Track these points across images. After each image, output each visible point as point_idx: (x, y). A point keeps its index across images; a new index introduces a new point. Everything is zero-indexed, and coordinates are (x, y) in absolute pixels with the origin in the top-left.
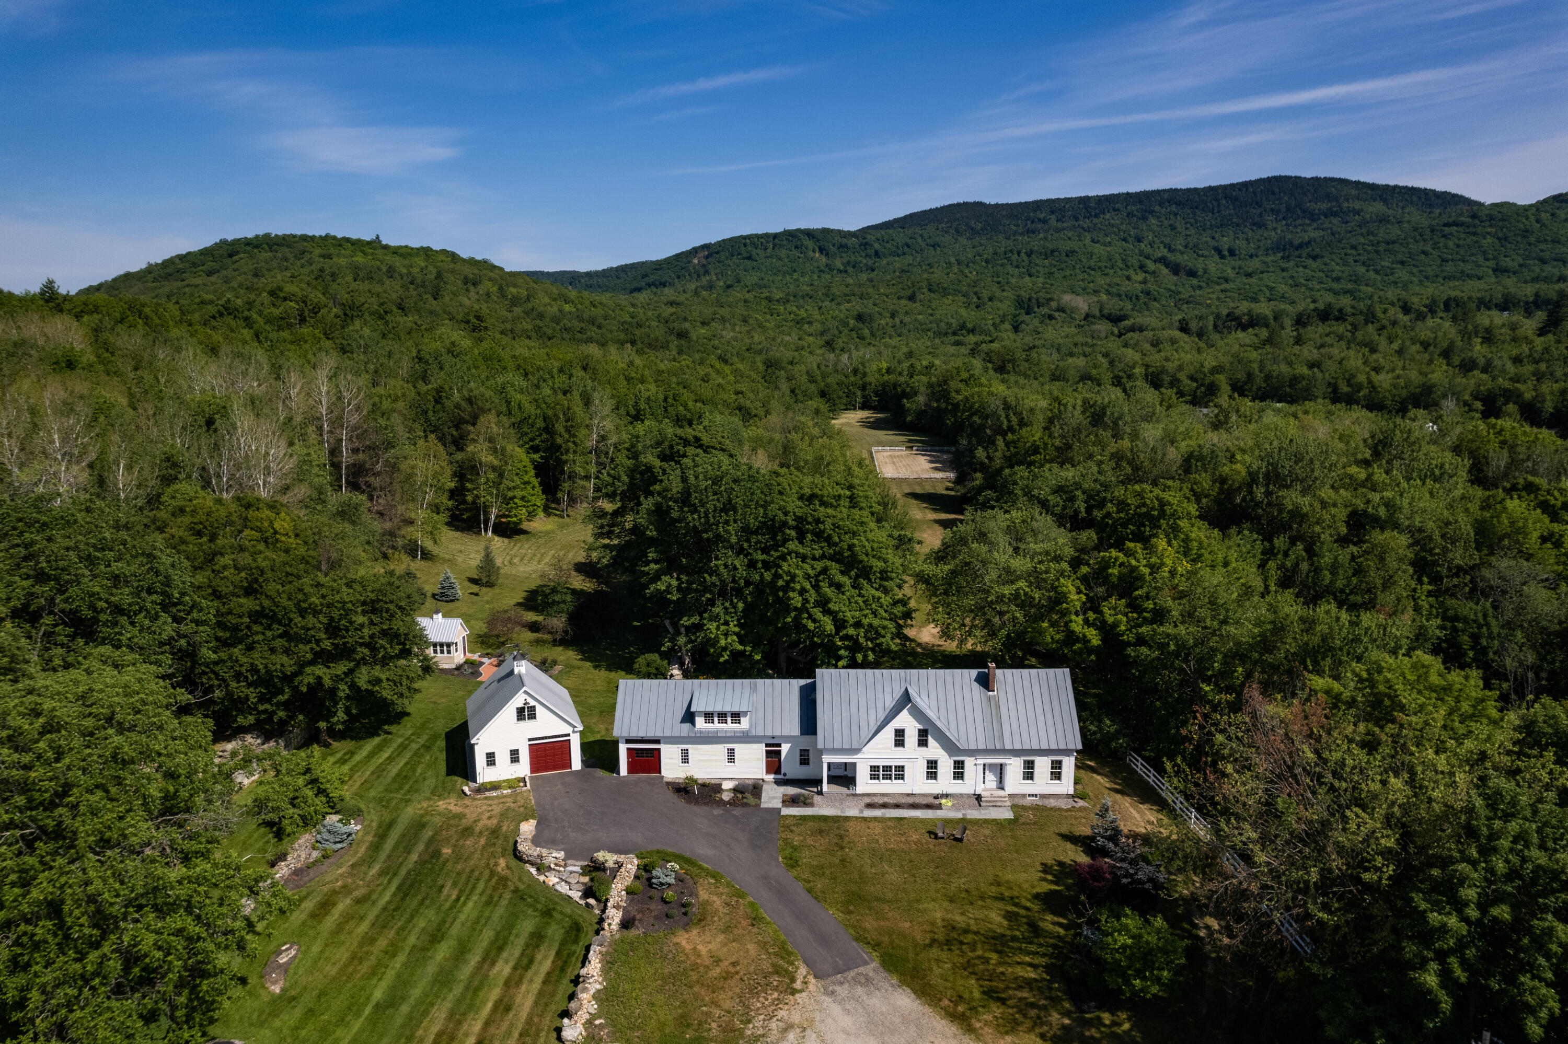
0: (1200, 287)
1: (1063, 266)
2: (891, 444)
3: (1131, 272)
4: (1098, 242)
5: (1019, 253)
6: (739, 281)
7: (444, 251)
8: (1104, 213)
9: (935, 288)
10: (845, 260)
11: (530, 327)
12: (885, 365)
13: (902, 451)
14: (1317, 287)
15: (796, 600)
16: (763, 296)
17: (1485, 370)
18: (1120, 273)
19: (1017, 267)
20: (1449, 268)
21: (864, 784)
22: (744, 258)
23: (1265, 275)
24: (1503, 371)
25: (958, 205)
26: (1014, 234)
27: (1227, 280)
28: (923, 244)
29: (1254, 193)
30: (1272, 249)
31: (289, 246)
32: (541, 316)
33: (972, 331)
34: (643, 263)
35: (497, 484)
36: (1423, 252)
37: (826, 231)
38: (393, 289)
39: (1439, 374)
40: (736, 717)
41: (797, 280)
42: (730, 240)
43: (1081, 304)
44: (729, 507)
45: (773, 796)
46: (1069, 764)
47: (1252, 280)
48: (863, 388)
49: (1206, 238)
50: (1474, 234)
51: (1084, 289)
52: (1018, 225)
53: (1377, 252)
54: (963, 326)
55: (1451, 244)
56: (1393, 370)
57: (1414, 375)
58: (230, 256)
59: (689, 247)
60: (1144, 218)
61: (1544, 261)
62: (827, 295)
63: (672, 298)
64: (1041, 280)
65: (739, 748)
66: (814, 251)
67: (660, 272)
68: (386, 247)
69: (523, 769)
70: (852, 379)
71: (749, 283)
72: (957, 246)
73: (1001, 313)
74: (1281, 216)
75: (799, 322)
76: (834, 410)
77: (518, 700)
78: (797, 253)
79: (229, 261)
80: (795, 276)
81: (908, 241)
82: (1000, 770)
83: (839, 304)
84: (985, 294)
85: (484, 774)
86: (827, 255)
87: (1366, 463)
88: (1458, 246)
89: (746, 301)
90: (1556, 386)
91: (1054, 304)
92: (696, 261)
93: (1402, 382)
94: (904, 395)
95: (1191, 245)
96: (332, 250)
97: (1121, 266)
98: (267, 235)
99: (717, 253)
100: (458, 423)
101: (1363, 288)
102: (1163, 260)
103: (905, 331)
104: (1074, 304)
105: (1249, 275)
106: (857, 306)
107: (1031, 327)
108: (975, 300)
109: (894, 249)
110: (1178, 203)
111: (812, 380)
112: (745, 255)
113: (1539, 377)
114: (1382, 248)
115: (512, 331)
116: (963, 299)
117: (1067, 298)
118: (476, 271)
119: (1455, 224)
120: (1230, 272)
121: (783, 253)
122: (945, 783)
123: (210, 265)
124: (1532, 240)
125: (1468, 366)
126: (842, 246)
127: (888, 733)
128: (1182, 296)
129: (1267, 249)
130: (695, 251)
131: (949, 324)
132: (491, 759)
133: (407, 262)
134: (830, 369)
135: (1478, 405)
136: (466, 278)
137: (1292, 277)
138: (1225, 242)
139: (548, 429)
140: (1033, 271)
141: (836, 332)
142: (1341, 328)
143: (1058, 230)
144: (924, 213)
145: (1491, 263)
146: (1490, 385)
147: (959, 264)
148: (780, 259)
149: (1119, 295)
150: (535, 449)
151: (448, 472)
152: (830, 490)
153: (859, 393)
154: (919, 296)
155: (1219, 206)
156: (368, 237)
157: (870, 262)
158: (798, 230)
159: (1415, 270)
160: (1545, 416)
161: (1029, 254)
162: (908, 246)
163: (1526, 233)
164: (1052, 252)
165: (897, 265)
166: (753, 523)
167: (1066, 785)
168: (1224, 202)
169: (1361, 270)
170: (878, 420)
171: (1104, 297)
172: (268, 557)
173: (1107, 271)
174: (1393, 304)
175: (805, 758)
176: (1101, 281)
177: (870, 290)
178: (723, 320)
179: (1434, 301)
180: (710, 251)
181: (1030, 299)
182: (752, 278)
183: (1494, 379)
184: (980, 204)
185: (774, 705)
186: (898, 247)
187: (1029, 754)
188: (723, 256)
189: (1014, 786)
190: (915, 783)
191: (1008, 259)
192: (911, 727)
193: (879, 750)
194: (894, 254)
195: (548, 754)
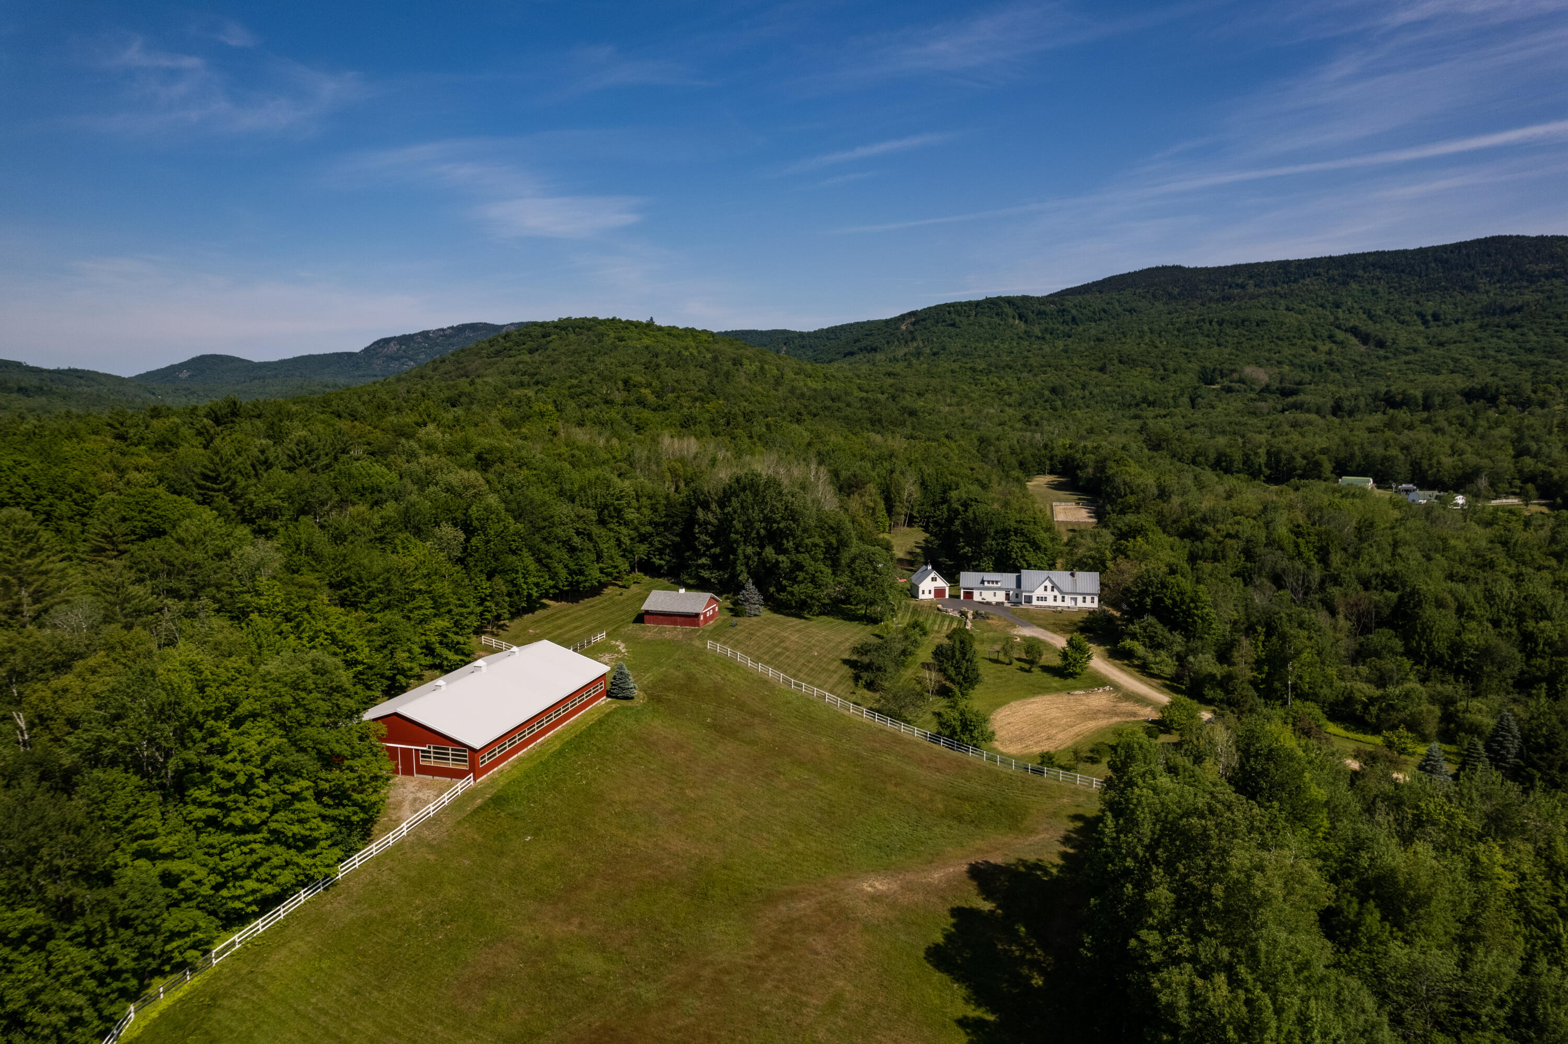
0: (1386, 358)
1: (1252, 336)
2: (1066, 501)
3: (1319, 342)
4: (1292, 309)
5: (1210, 323)
6: (944, 349)
7: (705, 331)
8: (1304, 278)
9: (1125, 359)
10: (1043, 327)
12: (1068, 442)
13: (1072, 505)
15: (1014, 556)
16: (968, 366)
18: (1307, 342)
19: (1208, 336)
21: (1035, 602)
22: (949, 326)
23: (1455, 346)
25: (1157, 269)
26: (1210, 301)
27: (1415, 350)
28: (1120, 310)
29: (1468, 255)
30: (1481, 313)
31: (589, 329)
33: (1152, 404)
37: (1025, 298)
40: (997, 582)
41: (997, 347)
42: (936, 307)
43: (1261, 376)
44: (991, 523)
45: (1007, 605)
46: (1096, 599)
47: (1440, 351)
48: (1051, 459)
49: (1409, 303)
51: (1268, 360)
52: (1214, 291)
54: (1145, 400)
58: (544, 337)
59: (897, 314)
60: (1345, 283)
62: (1025, 365)
63: (885, 369)
64: (1228, 350)
65: (998, 592)
66: (1014, 318)
67: (871, 338)
68: (660, 329)
69: (932, 596)
70: (1043, 452)
71: (953, 351)
72: (1153, 311)
73: (1183, 385)
74: (1496, 278)
75: (1001, 393)
76: (1029, 474)
77: (932, 576)
78: (996, 320)
79: (543, 341)
80: (996, 343)
81: (1106, 307)
82: (1075, 600)
83: (1036, 375)
84: (1171, 365)
85: (921, 596)
86: (1026, 322)
89: (953, 371)
91: (1235, 376)
92: (903, 327)
94: (1078, 467)
95: (1392, 310)
96: (624, 333)
97: (1311, 336)
99: (924, 320)
102: (1354, 331)
103: (1092, 402)
104: (1254, 375)
105: (1439, 345)
106: (1053, 378)
107: (1206, 401)
108: (1162, 371)
109: (1090, 314)
110: (1383, 267)
111: (1013, 452)
112: (949, 322)
116: (1150, 370)
117: (1250, 369)
120: (1421, 342)
121: (985, 320)
122: (1059, 603)
123: (530, 344)
126: (1040, 313)
127: (1042, 587)
128: (1365, 368)
129: (1475, 314)
130: (902, 318)
131: (1134, 397)
132: (923, 593)
133: (680, 343)
134: (1026, 444)
137: (1482, 348)
138: (1430, 307)
140: (1222, 341)
141: (1032, 403)
143: (1253, 297)
144: (1122, 276)
147: (1152, 332)
148: (982, 326)
149: (1302, 366)
152: (1026, 519)
153: (1048, 462)
154: (1110, 368)
155: (1427, 269)
156: (644, 320)
157: (1067, 328)
158: (999, 298)
161: (1220, 323)
162: (1105, 311)
164: (1243, 321)
165: (1093, 332)
166: (999, 528)
167: (1095, 605)
168: (1433, 265)
170: (1060, 483)
171: (1286, 368)
173: (1295, 341)
175: (1017, 596)
176: (1287, 352)
177: (1065, 362)
178: (935, 391)
180: (917, 318)
181: (1214, 370)
182: (955, 346)
184: (1179, 268)
185: (1008, 579)
186: (1094, 313)
187: (1084, 595)
188: (929, 323)
189: (1080, 604)
190: (1050, 602)
191: (1200, 328)
192: (1049, 585)
193: (1040, 592)
194: (1091, 320)
195: (939, 592)
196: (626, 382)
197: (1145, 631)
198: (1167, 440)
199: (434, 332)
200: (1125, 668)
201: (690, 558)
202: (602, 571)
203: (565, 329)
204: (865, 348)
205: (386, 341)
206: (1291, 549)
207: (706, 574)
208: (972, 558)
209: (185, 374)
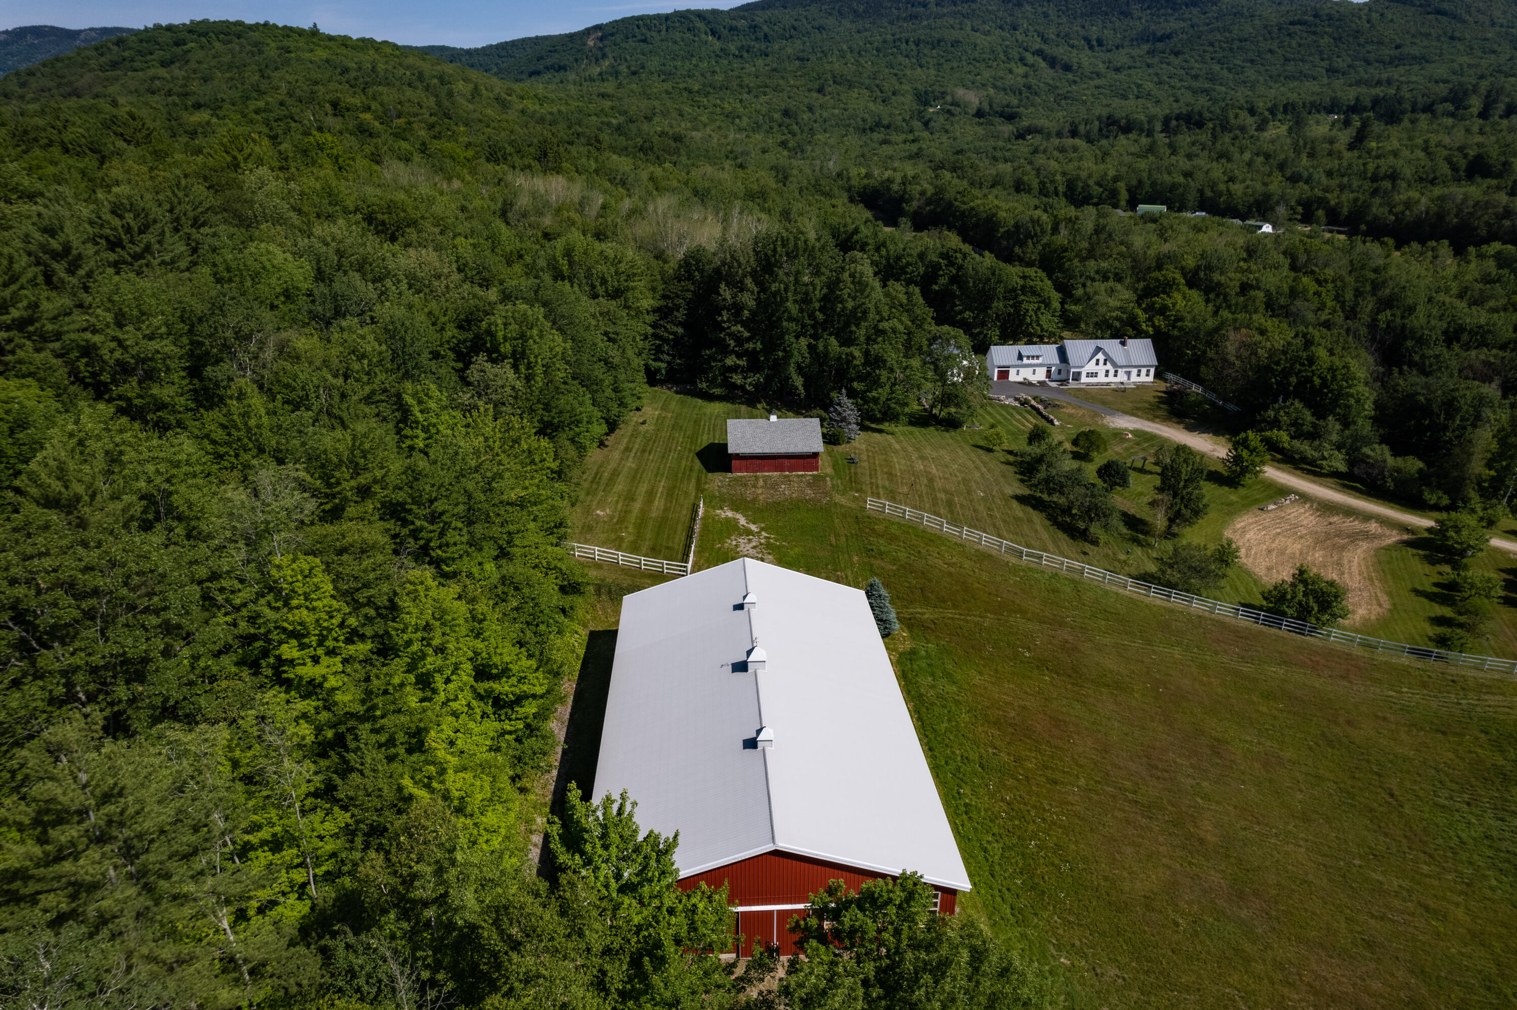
0: (1075, 82)
1: (950, 57)
3: (1013, 65)
4: (978, 30)
5: (907, 42)
6: (643, 67)
9: (839, 79)
10: (739, 44)
14: (1179, 85)
16: (681, 86)
17: (1307, 182)
18: (1003, 65)
19: (908, 57)
20: (1291, 67)
21: (1084, 379)
22: (639, 41)
23: (1132, 71)
24: (1319, 183)
26: (898, 19)
27: (1098, 75)
28: (811, 27)
30: (1137, 40)
36: (1271, 51)
39: (1276, 185)
40: (1037, 358)
41: (697, 66)
42: (624, 20)
43: (972, 98)
45: (1051, 384)
46: (1152, 371)
47: (1121, 76)
49: (1076, 27)
50: (1315, 33)
51: (973, 83)
52: (899, 9)
53: (1231, 49)
55: (1294, 43)
56: (1244, 181)
57: (1259, 186)
61: (1368, 63)
64: (932, 71)
65: (1038, 369)
66: (706, 34)
67: (556, 55)
72: (844, 30)
73: (907, 108)
78: (688, 35)
80: (695, 61)
81: (794, 23)
82: (1129, 373)
83: (757, 97)
84: (886, 87)
86: (720, 38)
87: (1245, 260)
88: (1300, 45)
89: (667, 92)
90: (1352, 196)
91: (949, 98)
92: (591, 43)
93: (1250, 191)
95: (1063, 34)
97: (1003, 57)
99: (612, 35)
101: (1218, 88)
102: (1039, 53)
103: (828, 127)
104: (965, 98)
105: (1117, 70)
106: (776, 100)
108: (880, 94)
109: (782, 32)
112: (639, 37)
113: (1342, 188)
114: (1236, 44)
116: (868, 92)
117: (960, 92)
119: (1300, 23)
120: (1101, 67)
121: (677, 36)
122: (1111, 378)
124: (1362, 40)
125: (1294, 179)
126: (731, 28)
127: (1094, 361)
128: (1060, 91)
129: (1132, 40)
130: (588, 32)
131: (864, 120)
135: (1300, 209)
137: (1157, 74)
138: (1094, 32)
140: (923, 61)
142: (1204, 136)
143: (939, 16)
145: (1325, 64)
146: (1309, 194)
147: (852, 52)
148: (676, 42)
149: (1005, 90)
154: (828, 89)
157: (762, 46)
158: (688, 11)
159: (1262, 69)
160: (1342, 218)
161: (917, 43)
162: (795, 29)
163: (1358, 32)
164: (939, 41)
165: (790, 50)
167: (1151, 378)
169: (1217, 67)
171: (992, 91)
173: (991, 63)
174: (1241, 108)
175: (1062, 372)
176: (987, 74)
179: (1275, 105)
180: (604, 33)
181: (927, 91)
183: (1312, 189)
185: (1048, 353)
186: (785, 30)
187: (1139, 367)
188: (619, 38)
189: (1134, 378)
190: (1101, 378)
191: (898, 48)
192: (1102, 358)
193: (1090, 367)
194: (784, 37)
201: (712, 358)
203: (205, 34)
204: (552, 67)
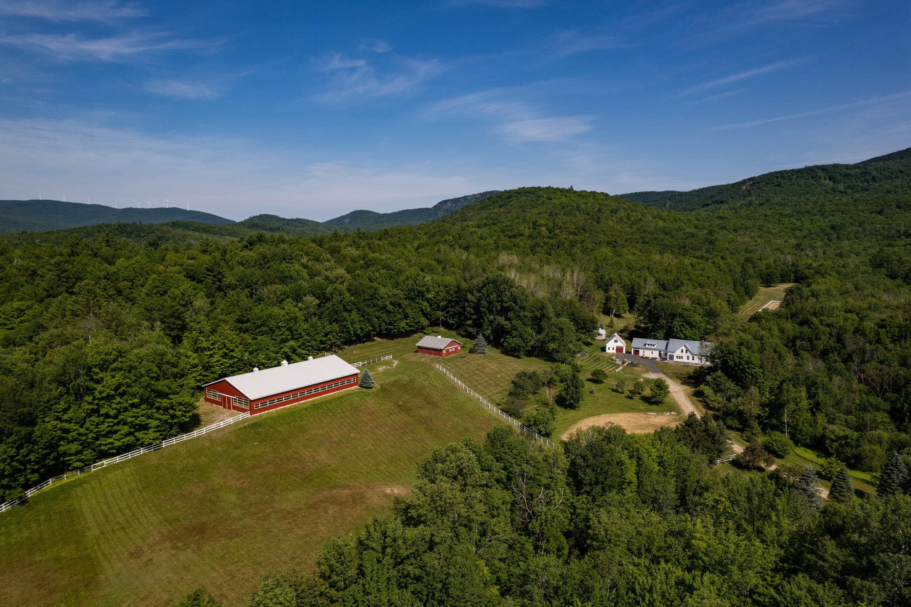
9: (902, 205)
10: (846, 185)
11: (639, 237)
12: (810, 261)
15: (675, 330)
16: (779, 212)
21: (675, 359)
22: (775, 186)
31: (533, 193)
32: (645, 231)
34: (714, 187)
35: (616, 303)
37: (835, 166)
38: (580, 219)
40: (654, 345)
44: (664, 310)
45: (659, 359)
48: (795, 273)
58: (509, 198)
59: (741, 180)
62: (820, 211)
63: (721, 214)
65: (654, 352)
66: (825, 179)
67: (721, 195)
68: (575, 192)
69: (615, 351)
70: (790, 268)
71: (774, 202)
75: (794, 229)
77: (615, 339)
78: (812, 181)
79: (508, 200)
80: (808, 196)
81: (903, 169)
82: (701, 359)
83: (825, 217)
85: (608, 351)
86: (834, 182)
89: (766, 216)
92: (744, 188)
94: (803, 278)
96: (552, 195)
98: (524, 188)
99: (758, 183)
100: (607, 285)
106: (837, 219)
109: (888, 174)
112: (776, 184)
115: (630, 239)
118: (617, 205)
121: (802, 182)
122: (690, 360)
123: (501, 202)
126: (847, 176)
127: (680, 350)
130: (744, 182)
132: (609, 349)
133: (585, 201)
136: (612, 210)
139: (633, 288)
148: (799, 186)
150: (628, 294)
151: (604, 298)
153: (793, 275)
154: (887, 211)
156: (567, 187)
157: (866, 185)
158: (816, 167)
165: (887, 186)
166: (669, 313)
172: (575, 310)
175: (665, 354)
177: (853, 208)
180: (753, 181)
182: (777, 199)
185: (660, 344)
186: (892, 174)
188: (762, 184)
189: (704, 362)
190: (685, 360)
192: (684, 349)
193: (678, 353)
194: (887, 178)
195: (619, 349)
196: (534, 223)
197: (715, 380)
198: (888, 261)
199: (470, 196)
200: (697, 402)
201: (464, 321)
202: (407, 324)
204: (717, 202)
205: (445, 202)
206: (872, 336)
207: (470, 330)
208: (652, 331)
209: (347, 221)
